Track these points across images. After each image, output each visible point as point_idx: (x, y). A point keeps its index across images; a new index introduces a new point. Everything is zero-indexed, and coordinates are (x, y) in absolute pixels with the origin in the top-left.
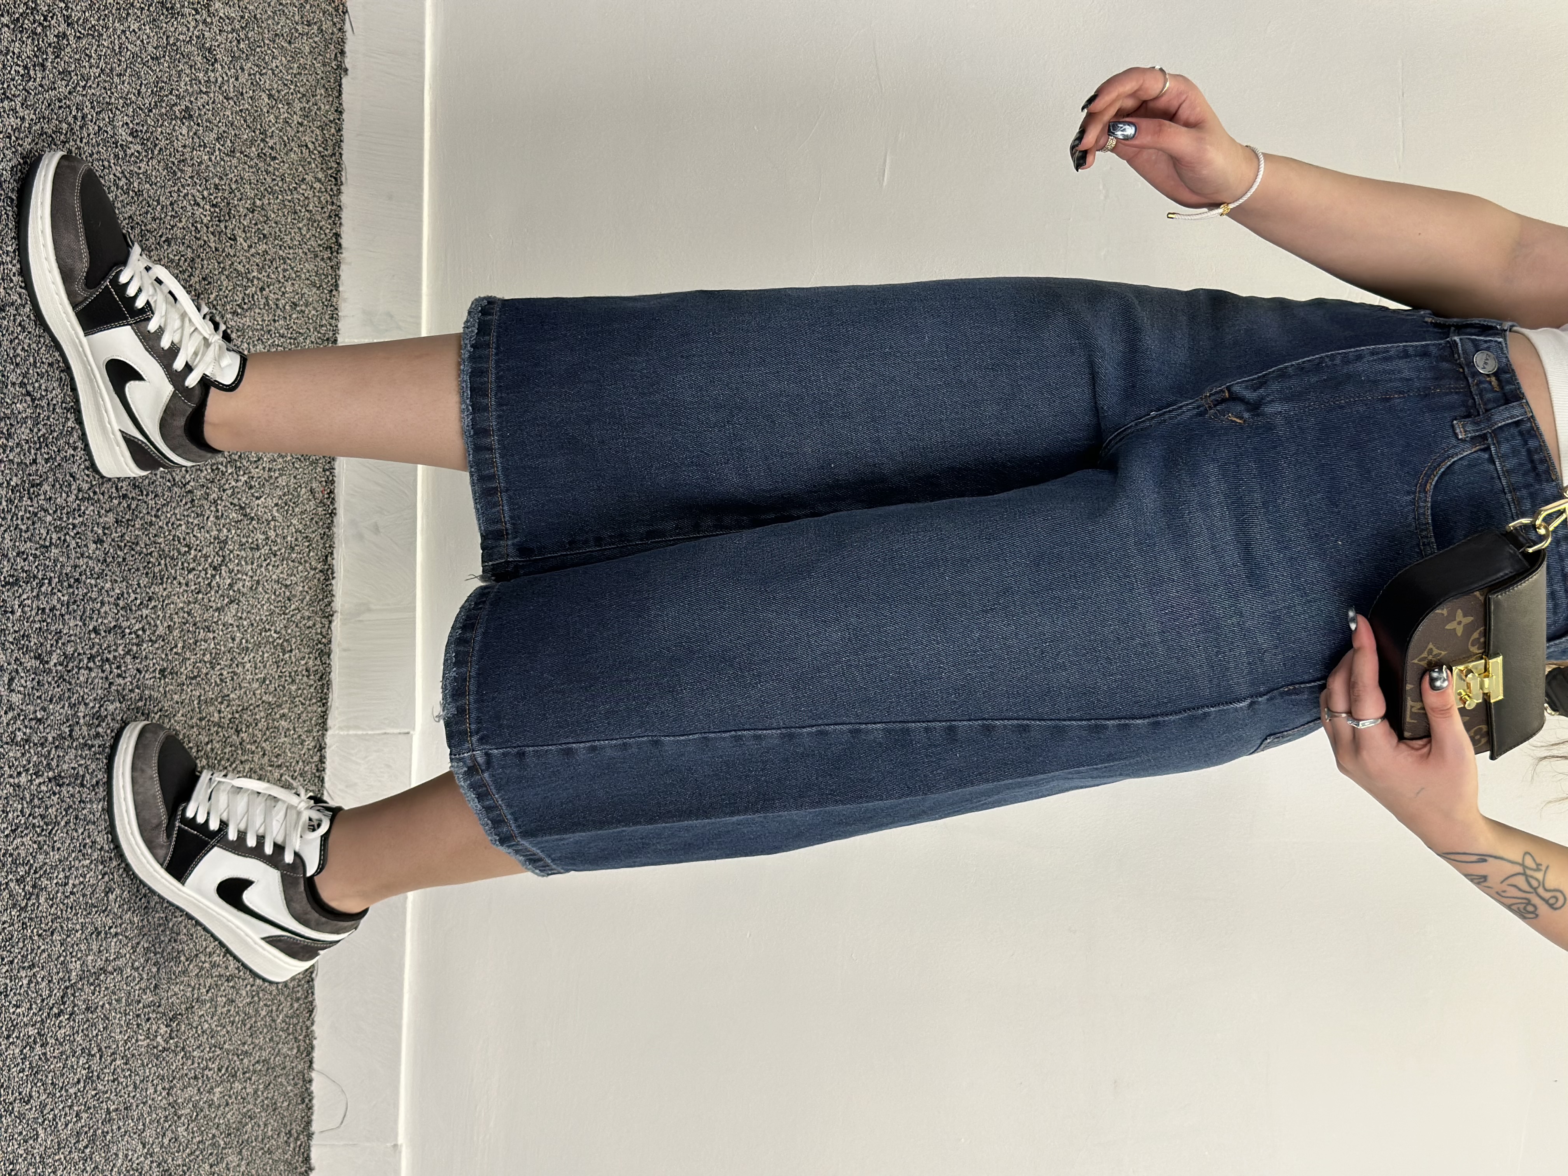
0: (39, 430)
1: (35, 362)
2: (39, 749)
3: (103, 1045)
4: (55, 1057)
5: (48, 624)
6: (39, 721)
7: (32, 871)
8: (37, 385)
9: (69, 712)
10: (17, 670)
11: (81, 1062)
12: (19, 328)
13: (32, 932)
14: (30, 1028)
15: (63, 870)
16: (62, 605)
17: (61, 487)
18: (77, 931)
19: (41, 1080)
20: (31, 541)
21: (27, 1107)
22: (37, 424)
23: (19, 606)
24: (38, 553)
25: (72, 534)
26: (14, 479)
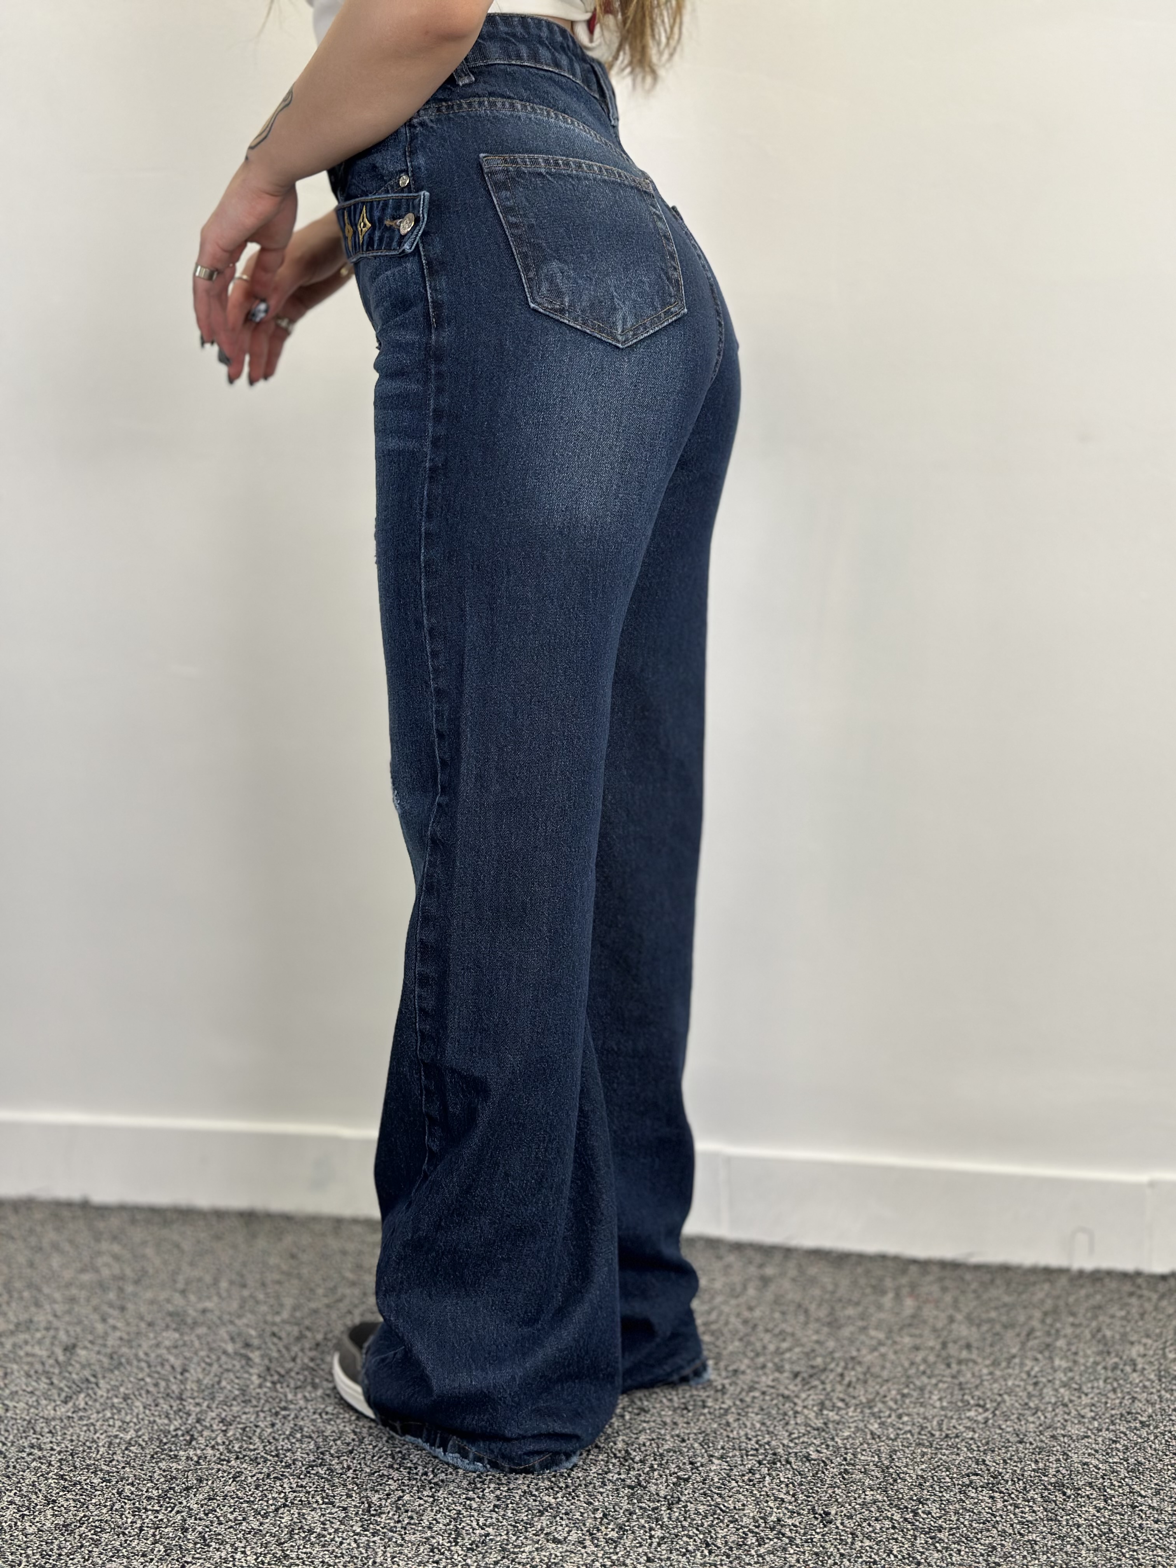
0: (317, 1502)
1: (248, 1502)
2: (635, 1517)
3: (965, 1471)
4: (958, 1520)
5: (512, 1503)
6: (605, 1516)
7: (756, 1530)
8: (271, 1502)
9: (609, 1488)
10: (546, 1534)
11: (973, 1495)
12: (210, 1515)
13: (818, 1533)
14: (918, 1542)
15: (767, 1502)
16: (499, 1489)
17: (381, 1485)
18: (834, 1492)
19: (976, 1533)
20: (422, 1515)
21: (999, 1550)
22: (309, 1503)
23: (483, 1529)
24: (437, 1508)
25: (432, 1476)
26: (354, 1528)
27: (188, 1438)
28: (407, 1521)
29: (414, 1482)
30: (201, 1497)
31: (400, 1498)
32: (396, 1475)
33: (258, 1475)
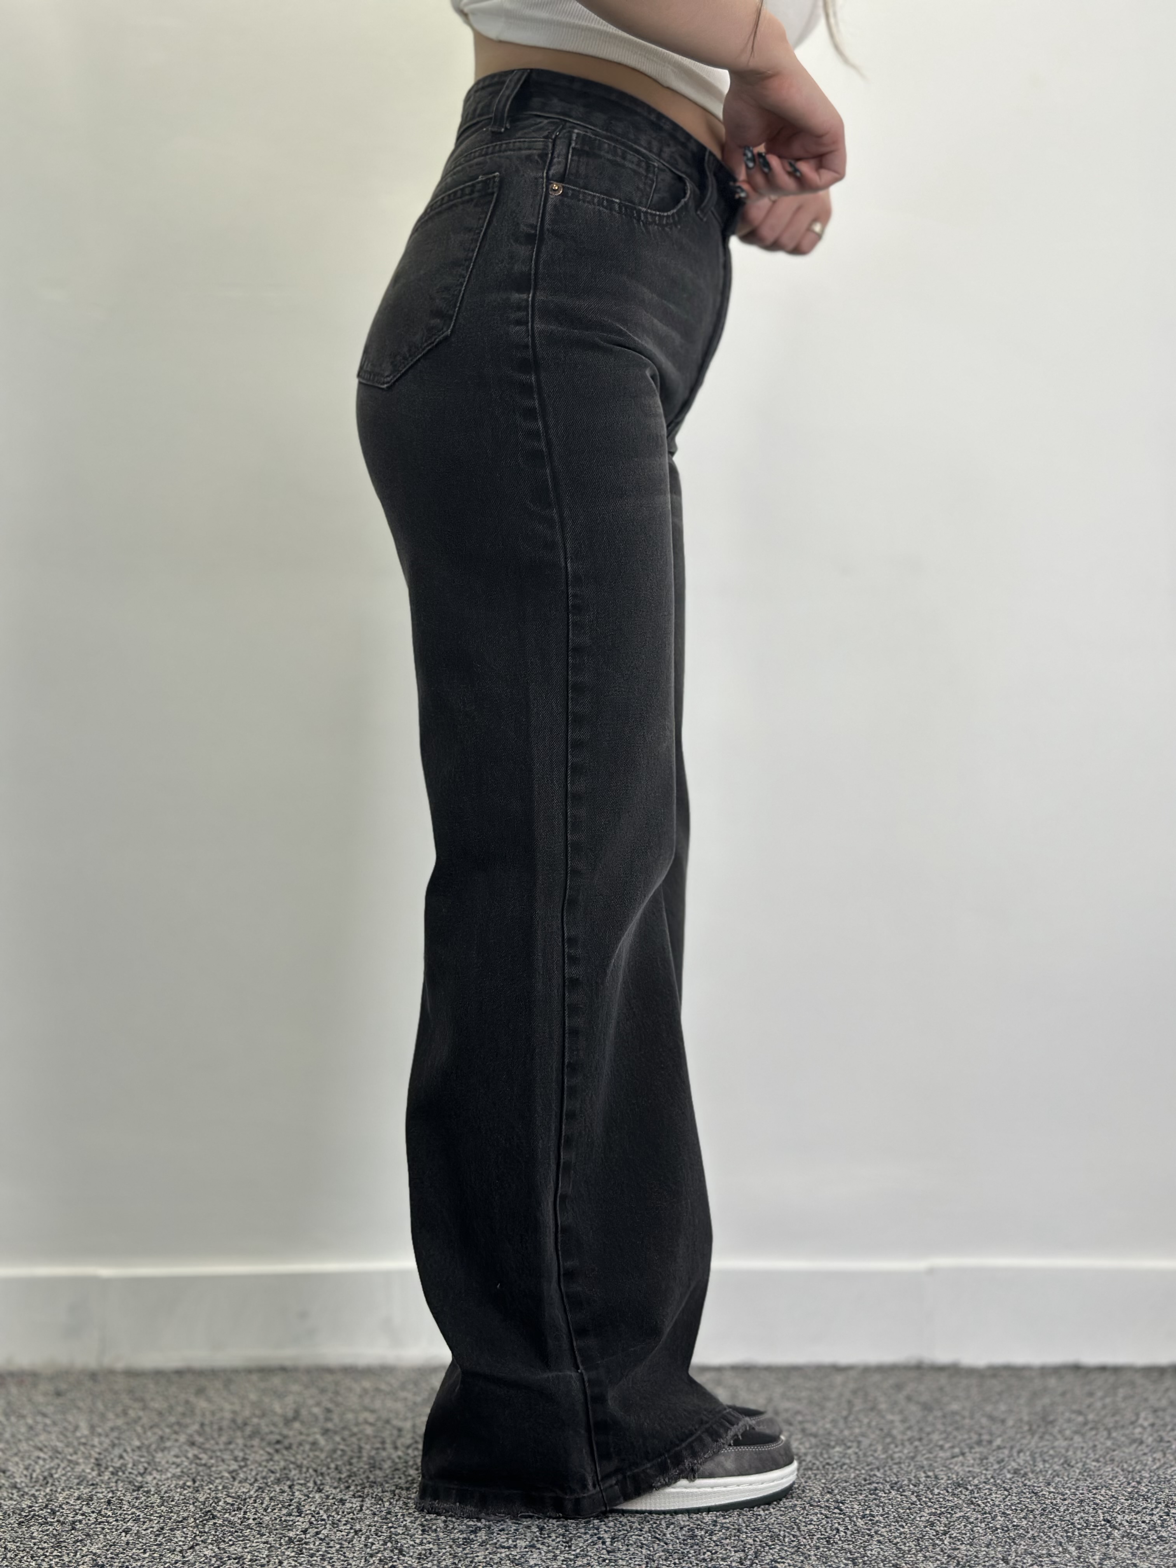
27: (49, 1511)
28: (338, 1546)
29: (323, 1522)
30: (100, 1546)
31: (317, 1533)
32: (301, 1519)
33: (151, 1529)
